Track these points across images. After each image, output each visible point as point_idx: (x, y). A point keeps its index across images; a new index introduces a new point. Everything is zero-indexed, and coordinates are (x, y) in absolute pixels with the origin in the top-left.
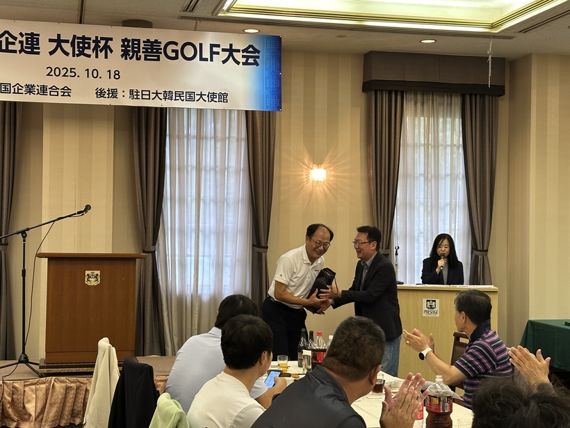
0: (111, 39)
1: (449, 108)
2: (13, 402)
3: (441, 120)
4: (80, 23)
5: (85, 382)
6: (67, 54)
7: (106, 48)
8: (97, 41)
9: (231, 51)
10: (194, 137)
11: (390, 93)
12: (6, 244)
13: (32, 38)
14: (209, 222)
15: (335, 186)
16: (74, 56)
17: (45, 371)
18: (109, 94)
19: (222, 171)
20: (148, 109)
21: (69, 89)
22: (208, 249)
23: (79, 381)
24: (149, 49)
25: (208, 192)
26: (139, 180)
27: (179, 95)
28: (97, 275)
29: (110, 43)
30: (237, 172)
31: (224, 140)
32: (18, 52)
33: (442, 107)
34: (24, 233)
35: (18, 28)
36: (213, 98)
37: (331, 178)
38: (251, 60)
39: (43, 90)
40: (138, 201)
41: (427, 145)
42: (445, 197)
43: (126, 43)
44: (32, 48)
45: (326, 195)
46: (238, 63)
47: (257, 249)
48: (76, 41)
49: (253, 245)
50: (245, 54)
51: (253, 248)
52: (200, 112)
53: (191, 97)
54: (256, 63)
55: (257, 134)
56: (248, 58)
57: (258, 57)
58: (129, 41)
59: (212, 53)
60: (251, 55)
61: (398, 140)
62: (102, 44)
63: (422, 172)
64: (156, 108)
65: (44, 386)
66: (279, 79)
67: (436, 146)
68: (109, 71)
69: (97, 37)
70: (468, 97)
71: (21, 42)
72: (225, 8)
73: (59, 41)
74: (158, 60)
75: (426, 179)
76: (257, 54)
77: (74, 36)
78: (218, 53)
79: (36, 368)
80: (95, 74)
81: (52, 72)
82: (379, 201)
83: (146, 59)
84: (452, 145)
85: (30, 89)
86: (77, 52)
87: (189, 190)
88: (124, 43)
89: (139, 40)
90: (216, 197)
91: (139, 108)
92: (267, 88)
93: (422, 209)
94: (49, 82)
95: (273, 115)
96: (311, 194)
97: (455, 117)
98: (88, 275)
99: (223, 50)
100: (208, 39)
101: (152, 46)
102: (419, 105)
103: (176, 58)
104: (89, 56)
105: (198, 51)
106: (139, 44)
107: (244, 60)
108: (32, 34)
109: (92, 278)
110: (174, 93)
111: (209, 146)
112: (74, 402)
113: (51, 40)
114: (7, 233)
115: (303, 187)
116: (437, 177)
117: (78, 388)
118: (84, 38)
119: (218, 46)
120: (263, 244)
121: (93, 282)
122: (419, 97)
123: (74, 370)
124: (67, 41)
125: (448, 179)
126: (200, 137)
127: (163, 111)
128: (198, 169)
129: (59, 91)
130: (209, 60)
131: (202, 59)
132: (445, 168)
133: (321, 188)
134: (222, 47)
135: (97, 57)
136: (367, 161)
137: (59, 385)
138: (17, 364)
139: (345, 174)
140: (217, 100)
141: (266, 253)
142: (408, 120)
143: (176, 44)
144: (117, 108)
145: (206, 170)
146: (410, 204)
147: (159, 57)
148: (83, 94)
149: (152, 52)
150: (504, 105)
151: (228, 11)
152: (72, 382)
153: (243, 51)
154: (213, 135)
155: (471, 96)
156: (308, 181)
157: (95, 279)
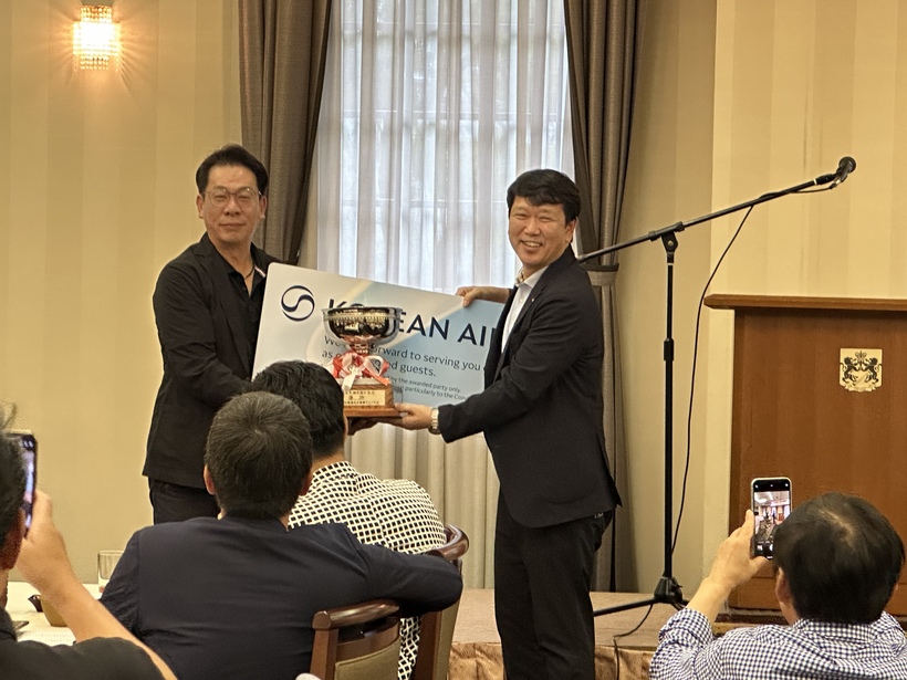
12: (614, 268)
28: (874, 361)
34: (669, 237)
98: (847, 361)
109: (861, 370)
121: (861, 383)
138: (651, 603)
157: (869, 373)
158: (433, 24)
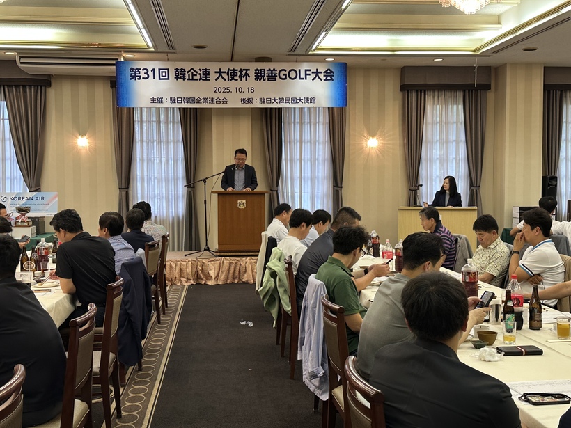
0: (249, 70)
1: (455, 99)
2: (202, 270)
3: (450, 107)
4: (232, 61)
5: (239, 260)
6: (225, 80)
7: (246, 75)
8: (241, 71)
9: (317, 73)
10: (297, 123)
11: (417, 91)
12: (194, 187)
13: (206, 72)
14: (307, 172)
15: (383, 150)
16: (228, 80)
17: (218, 254)
18: (248, 101)
19: (313, 143)
20: (271, 108)
21: (226, 99)
22: (307, 188)
23: (236, 260)
24: (270, 74)
25: (307, 156)
27: (288, 100)
28: (244, 203)
29: (248, 72)
30: (324, 143)
31: (315, 124)
32: (199, 80)
33: (450, 99)
34: (204, 180)
35: (198, 66)
36: (307, 101)
37: (381, 145)
38: (329, 78)
39: (213, 101)
41: (440, 122)
42: (452, 154)
44: (206, 77)
45: (378, 155)
46: (321, 80)
47: (335, 188)
48: (230, 72)
49: (334, 186)
50: (325, 74)
51: (333, 188)
52: (301, 109)
53: (294, 101)
54: (332, 80)
56: (327, 76)
57: (333, 76)
58: (259, 70)
59: (306, 75)
60: (329, 75)
61: (422, 120)
62: (244, 73)
63: (438, 139)
64: (276, 108)
65: (218, 262)
66: (346, 88)
67: (447, 123)
68: (248, 88)
69: (241, 69)
70: (467, 92)
71: (200, 74)
72: (313, 49)
73: (220, 72)
74: (275, 80)
75: (441, 143)
76: (332, 74)
77: (229, 69)
78: (309, 75)
79: (214, 253)
80: (240, 90)
81: (217, 90)
83: (268, 80)
84: (457, 122)
85: (205, 100)
86: (230, 78)
87: (296, 154)
88: (256, 72)
89: (264, 70)
90: (311, 158)
91: (266, 108)
92: (338, 94)
93: (438, 162)
94: (216, 96)
95: (344, 109)
96: (368, 155)
97: (459, 105)
98: (239, 203)
99: (313, 73)
100: (304, 66)
101: (272, 72)
102: (436, 97)
103: (286, 78)
104: (237, 80)
105: (298, 74)
106: (264, 72)
107: (325, 78)
108: (206, 69)
109: (241, 204)
110: (284, 99)
111: (307, 128)
112: (234, 271)
113: (216, 72)
114: (194, 180)
115: (364, 150)
116: (447, 142)
117: (236, 263)
118: (234, 70)
119: (310, 70)
120: (339, 185)
121: (242, 207)
122: (436, 93)
124: (225, 72)
125: (455, 143)
126: (301, 123)
127: (279, 110)
128: (301, 142)
129: (221, 101)
130: (304, 79)
131: (300, 78)
132: (453, 137)
133: (375, 151)
134: (312, 71)
135: (241, 80)
136: (403, 133)
137: (226, 261)
138: (204, 251)
139: (389, 142)
140: (309, 102)
141: (341, 190)
142: (429, 107)
143: (285, 70)
144: (253, 109)
145: (305, 142)
146: (430, 159)
147: (275, 78)
148: (234, 102)
149: (272, 76)
150: (491, 96)
151: (314, 50)
152: (232, 260)
154: (309, 121)
155: (469, 91)
156: (366, 147)
157: (243, 205)
158: (155, 139)
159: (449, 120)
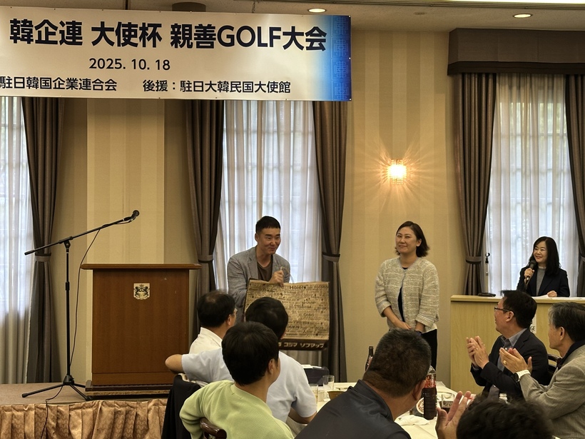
0: (160, 25)
1: (550, 91)
2: (57, 428)
3: (541, 105)
4: (127, 9)
5: (135, 406)
6: (112, 43)
7: (155, 36)
8: (144, 28)
9: (293, 34)
10: (254, 132)
11: (480, 76)
12: (49, 255)
13: (74, 27)
15: (416, 185)
16: (119, 45)
17: (92, 393)
18: (157, 87)
19: (285, 169)
20: (202, 101)
21: (114, 82)
23: (128, 405)
24: (202, 35)
25: (271, 194)
26: (193, 182)
27: (236, 85)
28: (147, 288)
29: (158, 30)
30: (304, 170)
31: (288, 134)
32: (59, 42)
33: (542, 91)
34: (67, 242)
35: (58, 17)
36: (274, 88)
37: (412, 176)
38: (316, 44)
39: (86, 84)
40: (192, 205)
41: (524, 135)
42: (546, 196)
43: (176, 30)
44: (74, 38)
45: (406, 194)
46: (301, 48)
47: (327, 258)
48: (122, 28)
49: (323, 253)
50: (309, 37)
51: (322, 256)
52: (261, 104)
53: (248, 87)
54: (322, 48)
55: (326, 126)
56: (312, 41)
57: (324, 41)
58: (179, 27)
59: (272, 37)
60: (316, 39)
61: (490, 130)
62: (150, 31)
63: (519, 166)
64: (211, 101)
65: (90, 410)
66: (348, 64)
67: (536, 136)
68: (158, 61)
69: (144, 24)
70: (572, 79)
71: (62, 32)
73: (103, 30)
74: (212, 47)
75: (524, 175)
76: (323, 37)
77: (120, 23)
78: (278, 37)
79: (82, 390)
80: (142, 64)
81: (96, 63)
82: (468, 201)
83: (198, 46)
84: (554, 135)
85: (72, 83)
86: (122, 41)
87: (250, 192)
88: (174, 30)
89: (190, 26)
90: (280, 198)
91: (193, 102)
92: (334, 75)
93: (519, 209)
94: (93, 75)
95: (344, 105)
96: (389, 194)
97: (557, 102)
98: (137, 288)
99: (285, 34)
100: (266, 22)
101: (205, 31)
102: (515, 88)
103: (232, 44)
104: (136, 45)
105: (256, 36)
106: (190, 30)
107: (308, 44)
108: (74, 23)
109: (142, 291)
110: (230, 83)
111: (272, 141)
112: (124, 428)
113: (94, 29)
114: (49, 241)
115: (380, 185)
116: (537, 172)
117: (127, 413)
118: (130, 25)
119: (279, 29)
120: (334, 252)
121: (142, 296)
122: (515, 80)
123: (123, 393)
124: (111, 30)
125: (550, 175)
126: (261, 132)
127: (219, 105)
128: (260, 168)
129: (104, 85)
130: (269, 45)
131: (260, 44)
132: (547, 162)
133: (401, 187)
134: (283, 30)
135: (144, 45)
136: (454, 154)
137: (107, 409)
138: (62, 386)
139: (428, 171)
140: (278, 90)
141: (338, 261)
142: (501, 106)
143: (232, 28)
144: (167, 101)
145: (268, 169)
146: (505, 204)
147: (212, 44)
148: (130, 88)
149: (205, 38)
152: (121, 406)
153: (307, 34)
154: (276, 128)
155: (576, 77)
156: (385, 179)
157: (145, 292)
159: (541, 130)
